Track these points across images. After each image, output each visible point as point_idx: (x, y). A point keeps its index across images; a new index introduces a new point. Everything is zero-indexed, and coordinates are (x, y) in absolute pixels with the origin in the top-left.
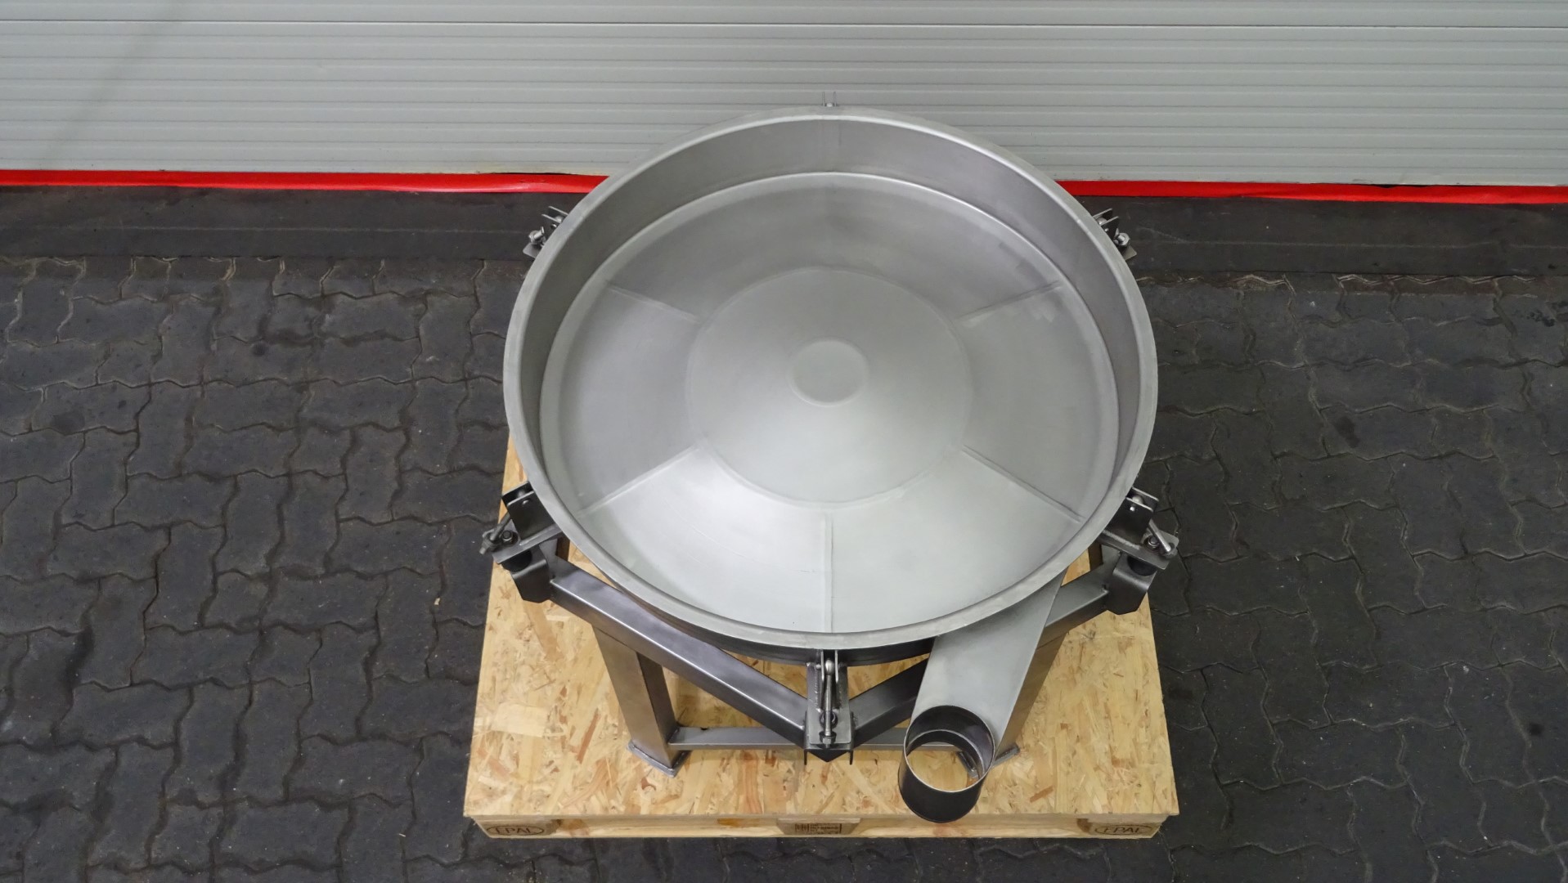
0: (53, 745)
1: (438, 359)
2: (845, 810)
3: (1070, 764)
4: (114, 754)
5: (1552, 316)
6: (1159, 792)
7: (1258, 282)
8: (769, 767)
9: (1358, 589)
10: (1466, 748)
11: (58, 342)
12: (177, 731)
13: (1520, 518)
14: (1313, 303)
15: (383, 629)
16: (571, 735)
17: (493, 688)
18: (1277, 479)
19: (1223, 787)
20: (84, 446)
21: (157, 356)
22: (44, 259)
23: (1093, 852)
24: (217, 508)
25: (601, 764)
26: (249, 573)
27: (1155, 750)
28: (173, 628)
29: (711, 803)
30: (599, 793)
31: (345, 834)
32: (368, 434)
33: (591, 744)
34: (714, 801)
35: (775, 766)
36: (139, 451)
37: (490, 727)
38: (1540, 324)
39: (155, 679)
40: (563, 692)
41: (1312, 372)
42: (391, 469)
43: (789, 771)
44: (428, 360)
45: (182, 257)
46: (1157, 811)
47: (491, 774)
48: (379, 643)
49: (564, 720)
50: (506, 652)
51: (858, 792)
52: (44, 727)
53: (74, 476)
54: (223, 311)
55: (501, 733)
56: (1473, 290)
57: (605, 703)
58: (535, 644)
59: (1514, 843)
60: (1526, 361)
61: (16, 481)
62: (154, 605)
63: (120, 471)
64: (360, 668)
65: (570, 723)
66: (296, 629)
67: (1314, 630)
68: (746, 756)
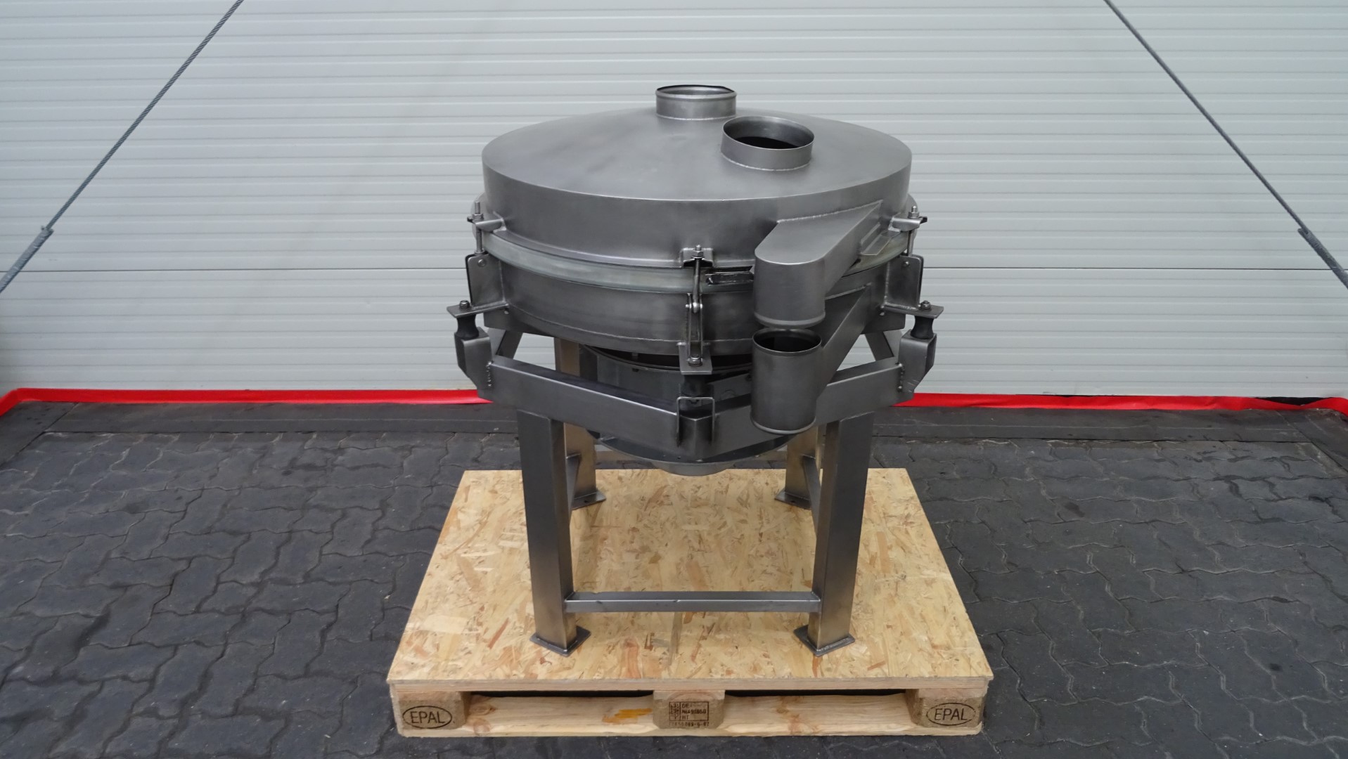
0: (50, 680)
1: (414, 477)
2: (712, 676)
3: (897, 648)
4: (98, 686)
6: (974, 665)
7: (991, 443)
8: (647, 651)
10: (1223, 679)
11: (145, 471)
12: (156, 672)
13: (1216, 553)
14: (1033, 452)
15: (341, 612)
17: (426, 607)
18: (1030, 532)
19: (1030, 702)
20: (143, 519)
21: (212, 477)
22: (151, 434)
24: (231, 549)
26: (244, 582)
27: (967, 640)
28: (175, 613)
29: (598, 673)
30: (504, 667)
31: (277, 736)
32: (355, 512)
33: (500, 638)
34: (602, 671)
35: (653, 651)
36: (183, 521)
37: (418, 628)
38: (1193, 462)
39: (149, 641)
40: (482, 609)
41: (1041, 483)
43: (664, 653)
44: (406, 477)
45: (246, 432)
46: (974, 675)
47: (415, 656)
48: (335, 622)
50: (439, 587)
51: (722, 665)
52: (49, 670)
53: (130, 533)
54: (267, 456)
55: (427, 632)
57: (515, 615)
58: (463, 583)
59: (1287, 738)
60: (1190, 478)
61: (86, 537)
62: (165, 600)
63: (164, 531)
64: (317, 635)
65: (484, 627)
66: (271, 612)
67: (1079, 611)
68: (628, 644)
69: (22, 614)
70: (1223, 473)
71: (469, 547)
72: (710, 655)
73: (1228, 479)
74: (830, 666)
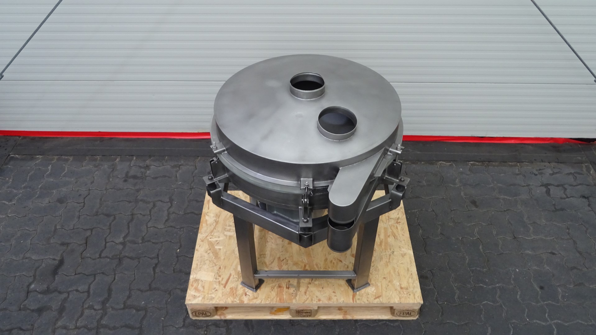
0: (47, 292)
1: (182, 183)
2: (313, 302)
3: (387, 289)
4: (67, 295)
5: (537, 173)
6: (416, 297)
7: (443, 164)
8: (287, 289)
9: (481, 247)
10: (519, 293)
11: (61, 178)
12: (89, 288)
13: (532, 228)
14: (461, 169)
15: (160, 258)
16: (222, 280)
17: (197, 267)
18: (453, 216)
19: (439, 304)
20: (66, 207)
21: (92, 182)
22: (59, 156)
23: (397, 324)
24: (108, 224)
25: (231, 289)
26: (117, 242)
27: (415, 285)
28: (90, 258)
29: (268, 300)
30: (231, 297)
31: (143, 318)
32: (159, 204)
33: (228, 283)
34: (269, 299)
35: (289, 290)
36: (84, 208)
37: (195, 278)
38: (533, 175)
39: (83, 272)
40: (220, 268)
41: (462, 188)
42: (166, 213)
43: (294, 291)
44: (179, 183)
45: (103, 156)
46: (416, 302)
47: (195, 292)
48: (158, 263)
49: (220, 276)
50: (201, 257)
51: (317, 297)
52: (45, 286)
53: (62, 215)
54: (114, 170)
55: (199, 280)
56: (512, 166)
57: (234, 271)
58: (211, 254)
59: (538, 321)
60: (529, 185)
61: (43, 216)
62: (85, 251)
63: (77, 214)
64: (152, 269)
65: (222, 277)
66: (131, 258)
67: (467, 259)
68: (280, 287)
69: (26, 258)
70: (545, 182)
71: (212, 235)
72: (312, 292)
73: (546, 185)
74: (359, 297)
